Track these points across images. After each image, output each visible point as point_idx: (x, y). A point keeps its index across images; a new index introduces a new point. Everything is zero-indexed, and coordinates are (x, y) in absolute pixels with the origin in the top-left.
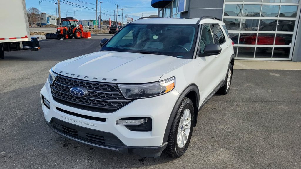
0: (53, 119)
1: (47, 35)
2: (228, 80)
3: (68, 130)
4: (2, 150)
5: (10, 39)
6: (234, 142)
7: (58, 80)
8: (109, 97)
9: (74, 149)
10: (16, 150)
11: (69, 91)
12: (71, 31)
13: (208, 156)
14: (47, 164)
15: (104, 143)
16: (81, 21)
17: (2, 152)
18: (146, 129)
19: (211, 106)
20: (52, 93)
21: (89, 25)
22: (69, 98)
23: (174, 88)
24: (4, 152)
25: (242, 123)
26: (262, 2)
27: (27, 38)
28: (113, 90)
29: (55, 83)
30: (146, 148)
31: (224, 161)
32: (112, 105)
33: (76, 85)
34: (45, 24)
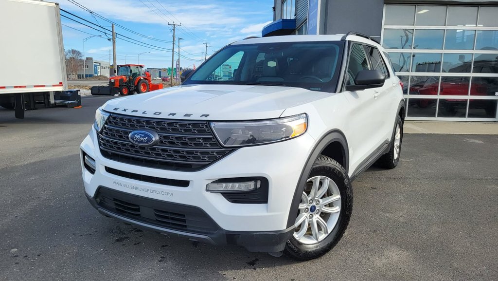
0: (101, 190)
1: (92, 89)
2: (395, 144)
3: (124, 207)
4: (13, 246)
5: (35, 86)
6: (414, 237)
7: (110, 122)
8: (195, 144)
9: (135, 246)
10: (37, 246)
11: (128, 137)
12: (132, 82)
13: (368, 259)
14: (88, 268)
15: (186, 226)
16: (148, 70)
17: (12, 249)
18: (259, 199)
19: (369, 186)
20: (100, 145)
21: (160, 77)
22: (128, 150)
23: (306, 131)
24: (16, 250)
25: (425, 210)
26: (445, 25)
27: (62, 85)
28: (201, 131)
29: (105, 128)
30: (258, 233)
31: (397, 267)
32: (199, 158)
33: (140, 126)
34: (91, 76)
